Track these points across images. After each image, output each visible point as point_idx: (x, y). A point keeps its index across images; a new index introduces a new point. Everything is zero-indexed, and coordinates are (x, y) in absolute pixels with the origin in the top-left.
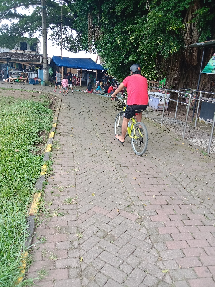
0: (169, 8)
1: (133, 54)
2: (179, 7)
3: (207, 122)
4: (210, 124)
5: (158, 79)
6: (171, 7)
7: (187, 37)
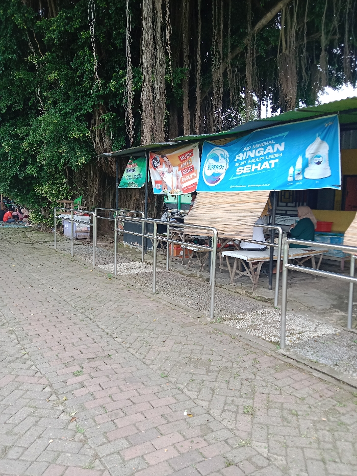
0: (67, 111)
1: (31, 164)
2: (81, 109)
3: (131, 247)
4: (134, 248)
5: (73, 198)
6: (70, 109)
7: (97, 144)
